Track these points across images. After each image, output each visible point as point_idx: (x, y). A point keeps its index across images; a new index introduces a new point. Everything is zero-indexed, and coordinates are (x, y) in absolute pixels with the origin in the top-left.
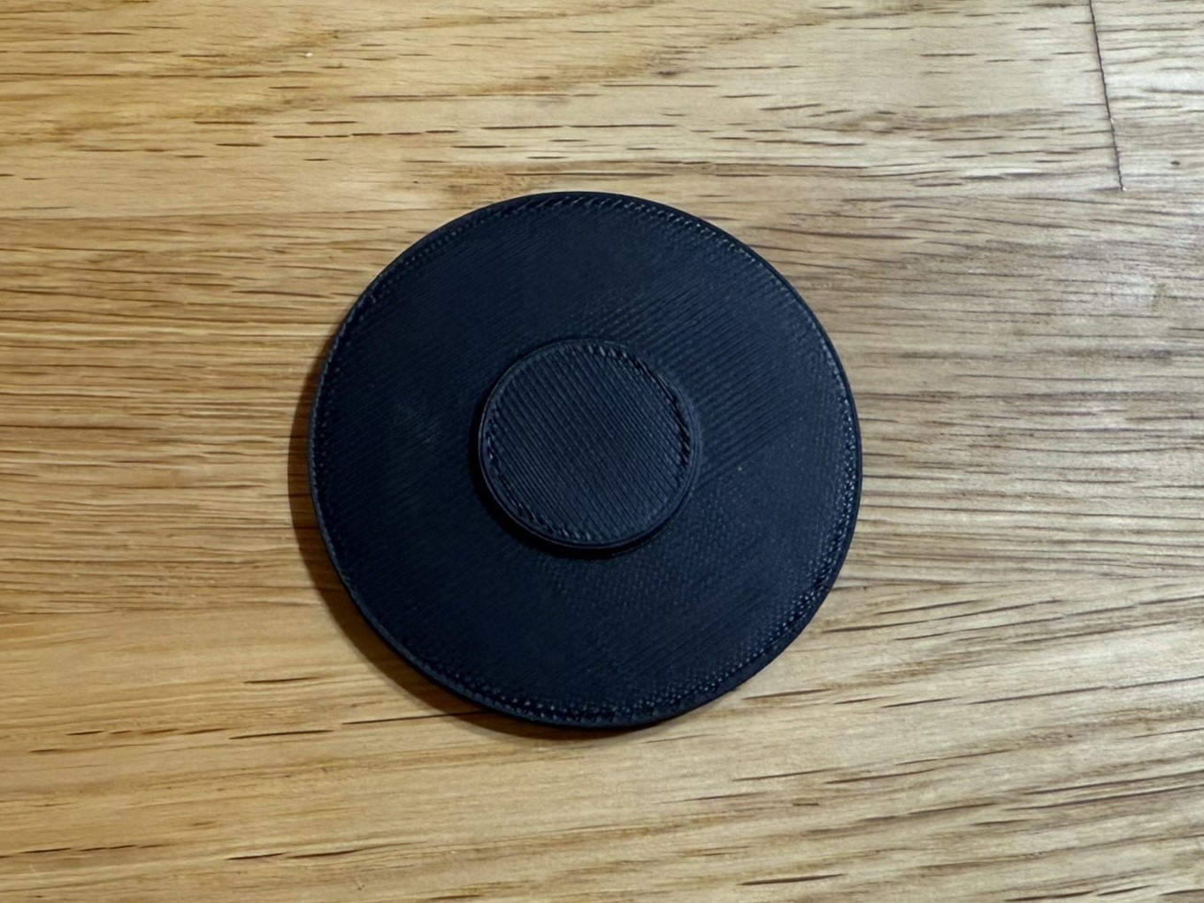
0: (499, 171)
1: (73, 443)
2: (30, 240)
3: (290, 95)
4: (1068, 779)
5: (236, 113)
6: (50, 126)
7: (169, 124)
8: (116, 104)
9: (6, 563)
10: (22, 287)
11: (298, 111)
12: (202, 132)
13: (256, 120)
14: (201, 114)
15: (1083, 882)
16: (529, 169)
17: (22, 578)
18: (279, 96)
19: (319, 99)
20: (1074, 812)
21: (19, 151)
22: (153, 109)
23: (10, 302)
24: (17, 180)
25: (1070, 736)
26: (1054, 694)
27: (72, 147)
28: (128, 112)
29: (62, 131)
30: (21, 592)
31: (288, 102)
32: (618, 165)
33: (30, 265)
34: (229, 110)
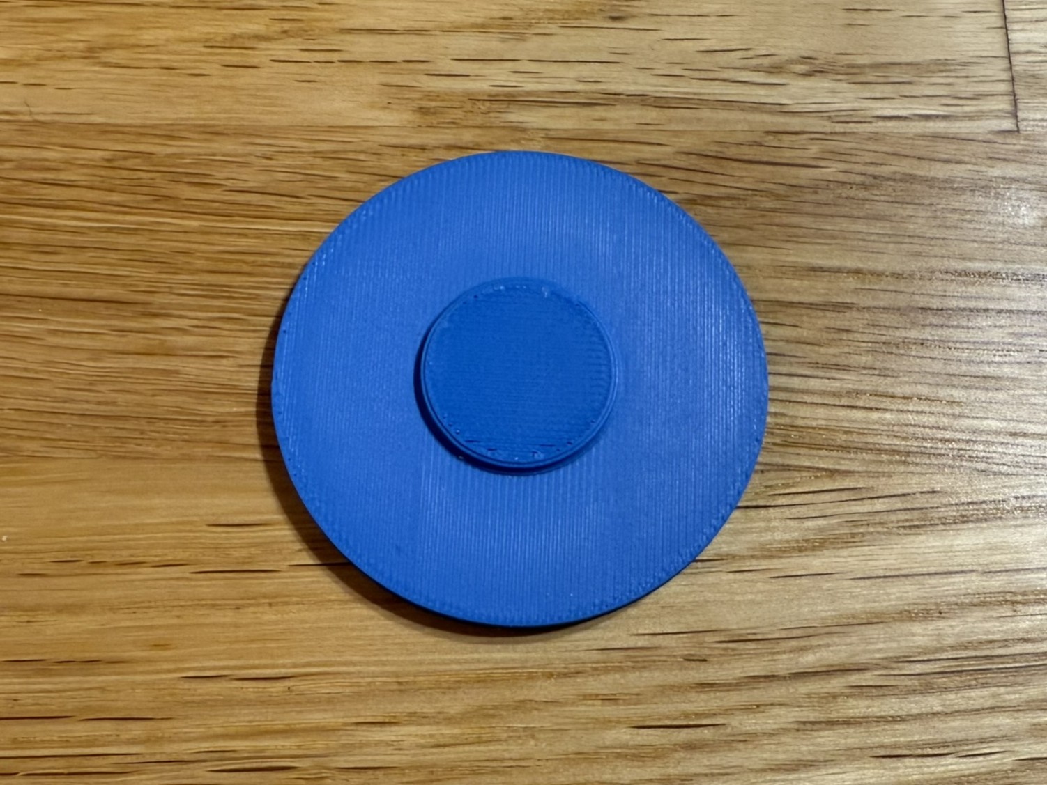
0: (463, 96)
1: (78, 313)
2: (54, 140)
3: (286, 26)
4: (937, 650)
5: (241, 40)
6: (81, 45)
7: (183, 47)
8: (139, 28)
9: (12, 412)
10: (45, 179)
11: (292, 40)
12: (210, 54)
13: (255, 46)
14: (211, 39)
15: (945, 744)
16: (489, 96)
17: (25, 426)
18: (278, 27)
19: (312, 30)
20: (941, 681)
21: (53, 65)
22: (170, 33)
23: (35, 191)
24: (50, 90)
25: (940, 613)
26: (929, 574)
27: (100, 63)
28: (147, 36)
29: (91, 50)
30: (21, 437)
31: (285, 32)
32: (568, 95)
33: (54, 161)
34: (234, 37)
